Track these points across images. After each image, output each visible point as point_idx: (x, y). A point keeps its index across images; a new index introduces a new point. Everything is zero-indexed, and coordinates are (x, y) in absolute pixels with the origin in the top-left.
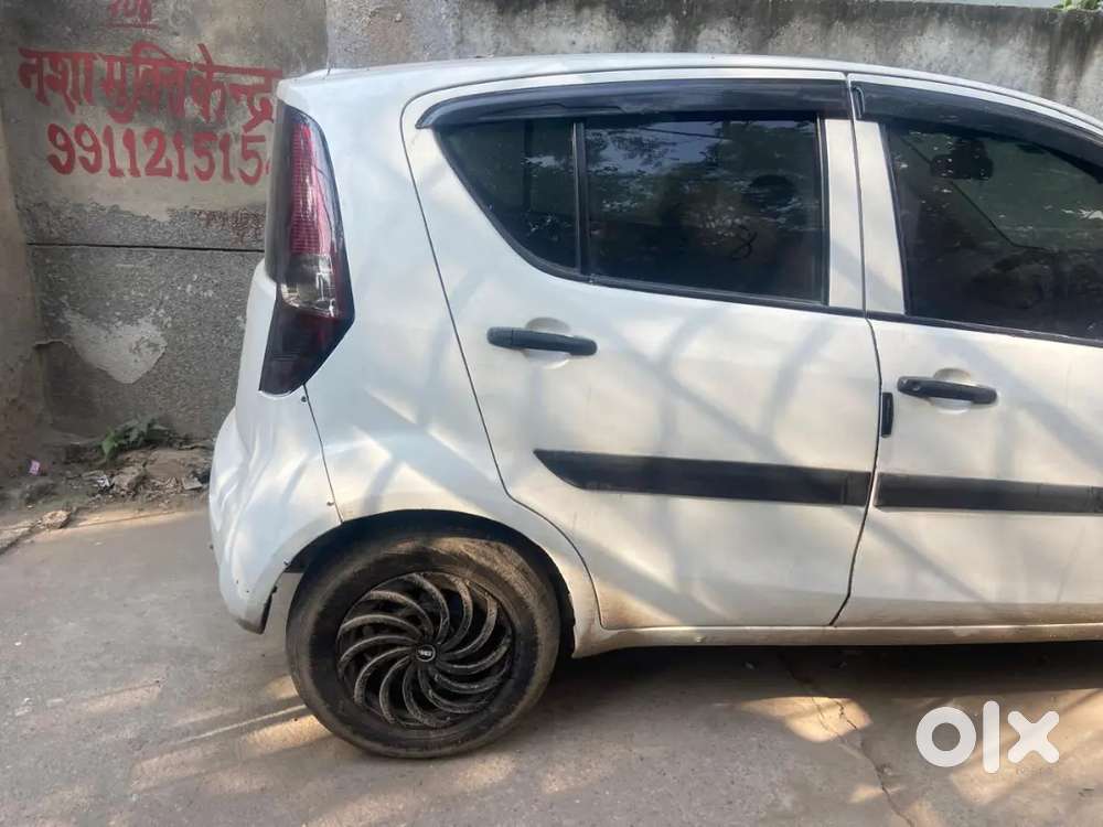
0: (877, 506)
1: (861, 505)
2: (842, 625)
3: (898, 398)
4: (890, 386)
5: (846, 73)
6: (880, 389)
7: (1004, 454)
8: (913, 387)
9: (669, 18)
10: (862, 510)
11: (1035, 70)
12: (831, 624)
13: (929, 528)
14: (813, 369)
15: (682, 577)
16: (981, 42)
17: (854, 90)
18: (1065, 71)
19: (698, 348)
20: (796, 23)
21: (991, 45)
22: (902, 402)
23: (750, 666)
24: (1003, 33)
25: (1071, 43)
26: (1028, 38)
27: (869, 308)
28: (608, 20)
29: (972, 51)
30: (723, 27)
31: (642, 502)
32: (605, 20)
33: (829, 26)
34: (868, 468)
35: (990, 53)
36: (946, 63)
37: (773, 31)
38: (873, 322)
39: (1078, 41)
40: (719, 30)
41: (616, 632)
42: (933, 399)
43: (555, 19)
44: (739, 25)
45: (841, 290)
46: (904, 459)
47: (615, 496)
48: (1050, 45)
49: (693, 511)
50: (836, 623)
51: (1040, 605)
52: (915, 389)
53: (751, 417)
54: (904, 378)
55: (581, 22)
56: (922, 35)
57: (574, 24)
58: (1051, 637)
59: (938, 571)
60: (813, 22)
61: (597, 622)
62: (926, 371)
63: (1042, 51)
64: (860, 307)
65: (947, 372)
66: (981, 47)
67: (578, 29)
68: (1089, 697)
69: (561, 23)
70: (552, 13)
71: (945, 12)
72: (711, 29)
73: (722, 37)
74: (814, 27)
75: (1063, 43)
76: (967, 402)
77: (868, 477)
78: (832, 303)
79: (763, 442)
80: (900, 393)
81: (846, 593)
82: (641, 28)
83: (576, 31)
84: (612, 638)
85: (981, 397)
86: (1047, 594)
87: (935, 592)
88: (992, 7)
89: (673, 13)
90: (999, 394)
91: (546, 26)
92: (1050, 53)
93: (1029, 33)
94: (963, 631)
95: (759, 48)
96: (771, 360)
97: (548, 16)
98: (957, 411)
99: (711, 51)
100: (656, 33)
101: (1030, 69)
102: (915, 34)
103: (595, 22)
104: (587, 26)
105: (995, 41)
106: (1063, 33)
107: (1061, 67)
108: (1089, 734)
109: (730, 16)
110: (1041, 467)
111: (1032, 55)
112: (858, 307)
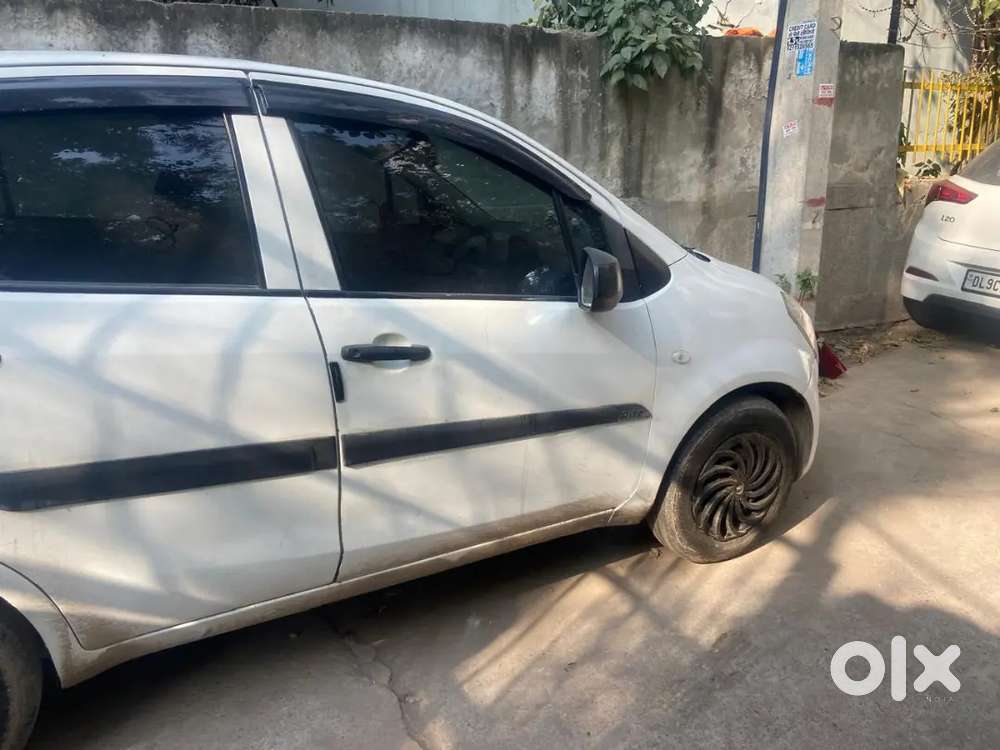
0: (347, 465)
1: (334, 467)
2: (346, 578)
3: (344, 364)
4: (335, 355)
5: (247, 72)
6: (326, 359)
7: (447, 399)
8: (356, 354)
9: (152, 22)
10: (336, 471)
11: (496, 75)
12: (335, 581)
13: (399, 475)
14: (255, 351)
15: (163, 577)
16: (448, 52)
17: (256, 87)
18: (518, 76)
19: (124, 344)
20: (282, 31)
21: (456, 54)
22: (349, 370)
23: (293, 636)
24: (465, 44)
25: (518, 53)
26: (484, 48)
27: (307, 287)
28: (85, 22)
29: (442, 59)
30: (210, 32)
31: (96, 512)
32: (81, 23)
33: (314, 34)
34: (332, 433)
35: (457, 61)
36: (422, 69)
37: (261, 39)
38: (311, 300)
39: (524, 52)
40: (207, 35)
41: (104, 650)
42: (377, 362)
43: (25, 22)
44: (226, 30)
45: (275, 272)
46: (360, 421)
47: (62, 512)
48: (503, 56)
49: (157, 509)
50: (338, 579)
51: (509, 519)
52: (356, 356)
53: (202, 405)
54: (346, 347)
55: (55, 25)
56: (397, 44)
57: (48, 26)
58: (527, 543)
59: (418, 510)
60: (299, 30)
61: (75, 645)
62: (365, 338)
63: (498, 59)
64: (298, 287)
65: (384, 337)
66: (449, 55)
67: (54, 31)
68: (578, 581)
69: (32, 26)
70: (18, 15)
71: (415, 25)
72: (198, 34)
73: (212, 42)
74: (299, 35)
75: (512, 54)
76: (408, 361)
77: (332, 441)
78: (270, 285)
79: (219, 426)
80: (345, 362)
81: (339, 548)
82: (125, 31)
83: (52, 34)
84: (101, 656)
85: (418, 355)
86: (510, 509)
87: (419, 529)
88: (451, 21)
89: (155, 19)
90: (432, 350)
91: (16, 27)
92: (504, 61)
93: (484, 43)
94: (454, 556)
95: (251, 54)
96: (211, 346)
97: (15, 18)
98: (399, 371)
99: (202, 53)
100: (141, 36)
101: (491, 74)
102: (391, 43)
103: (72, 25)
104: (64, 29)
105: (459, 51)
106: (511, 44)
107: (515, 72)
108: (574, 615)
109: (215, 22)
110: (481, 405)
111: (491, 62)
112: (296, 286)
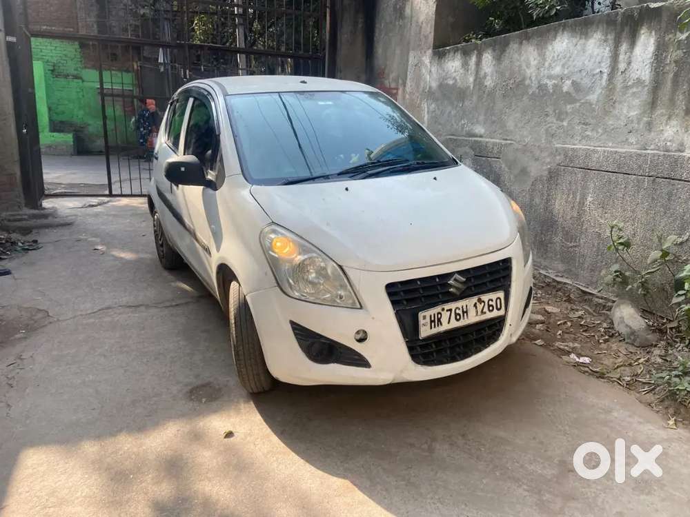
11: (608, 49)
16: (581, 38)
18: (624, 47)
21: (585, 39)
24: (591, 31)
25: (627, 29)
26: (603, 31)
29: (577, 44)
35: (585, 44)
36: (565, 53)
37: (503, 50)
39: (631, 27)
48: (615, 34)
63: (611, 37)
66: (581, 41)
75: (622, 31)
92: (615, 38)
93: (603, 27)
101: (605, 49)
102: (552, 40)
105: (587, 37)
106: (622, 23)
107: (621, 45)
111: (606, 41)
